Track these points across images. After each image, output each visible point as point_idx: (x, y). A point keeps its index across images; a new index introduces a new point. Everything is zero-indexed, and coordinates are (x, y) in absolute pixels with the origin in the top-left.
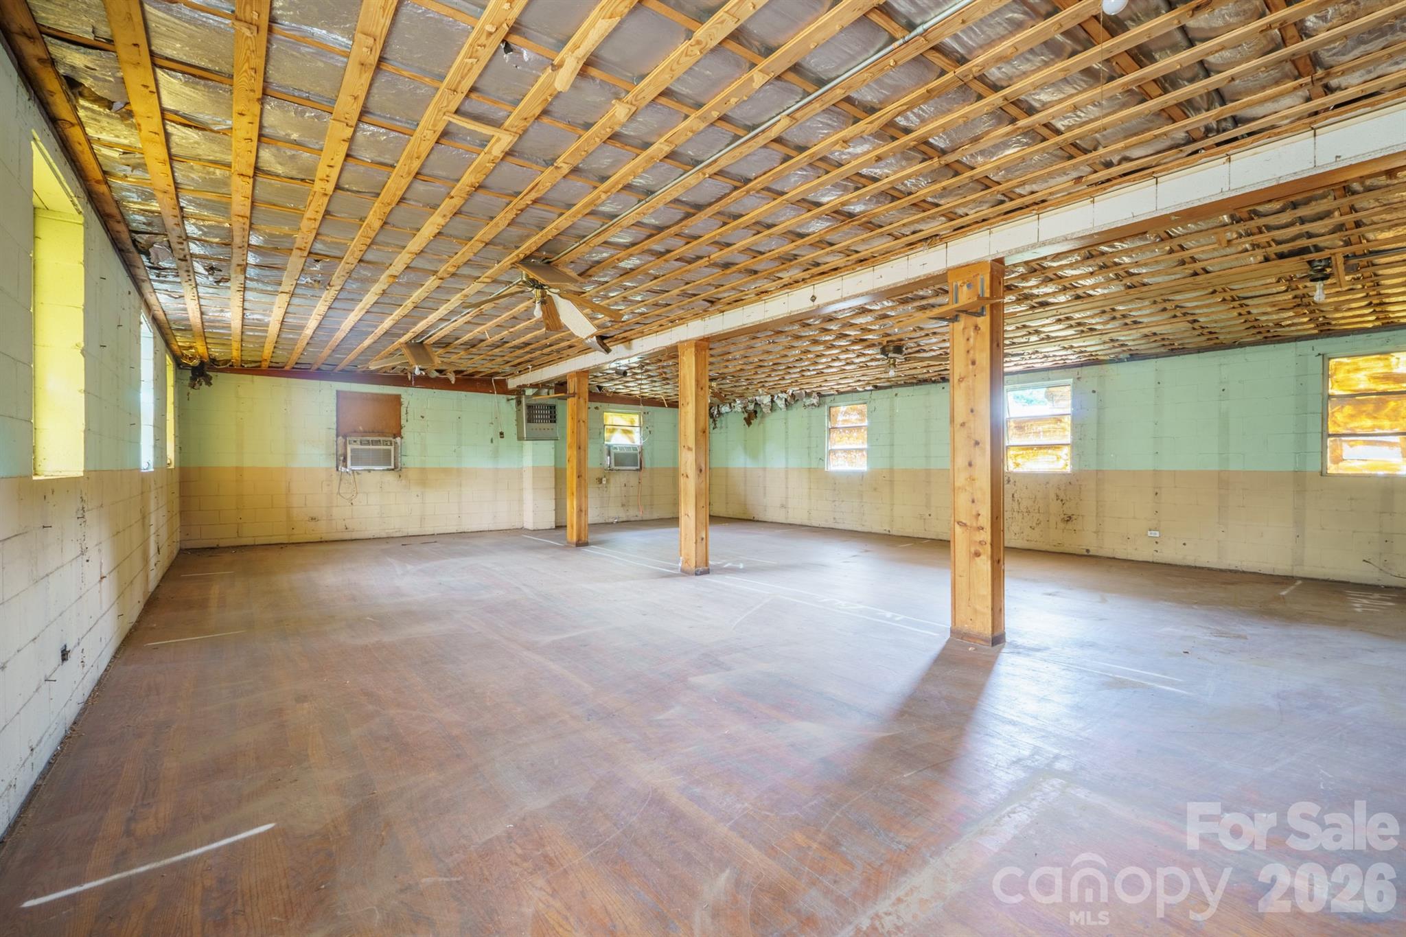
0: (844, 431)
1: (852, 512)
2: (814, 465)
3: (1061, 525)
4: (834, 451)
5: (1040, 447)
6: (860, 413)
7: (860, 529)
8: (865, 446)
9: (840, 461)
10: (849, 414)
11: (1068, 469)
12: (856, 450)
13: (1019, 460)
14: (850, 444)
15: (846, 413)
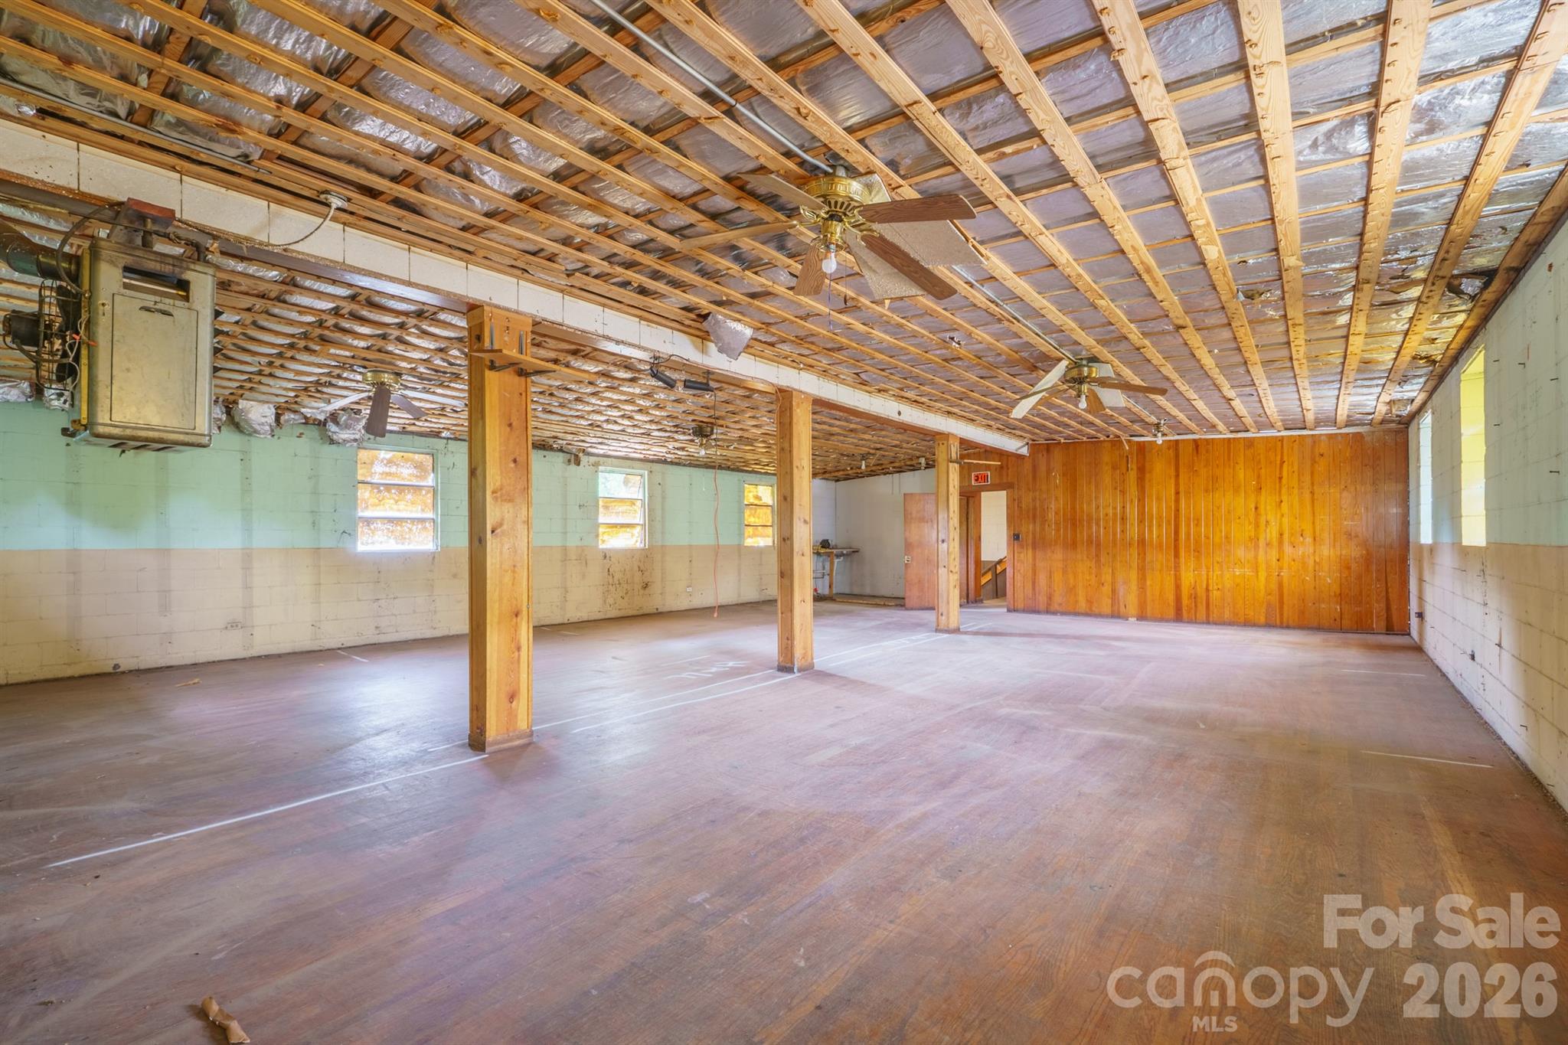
0: (389, 491)
1: (414, 612)
2: (327, 542)
3: (642, 592)
4: (368, 521)
5: (623, 526)
6: (419, 466)
7: (428, 634)
8: (430, 515)
9: (379, 537)
10: (397, 465)
11: (639, 545)
12: (413, 520)
13: (606, 537)
14: (399, 510)
15: (390, 462)
